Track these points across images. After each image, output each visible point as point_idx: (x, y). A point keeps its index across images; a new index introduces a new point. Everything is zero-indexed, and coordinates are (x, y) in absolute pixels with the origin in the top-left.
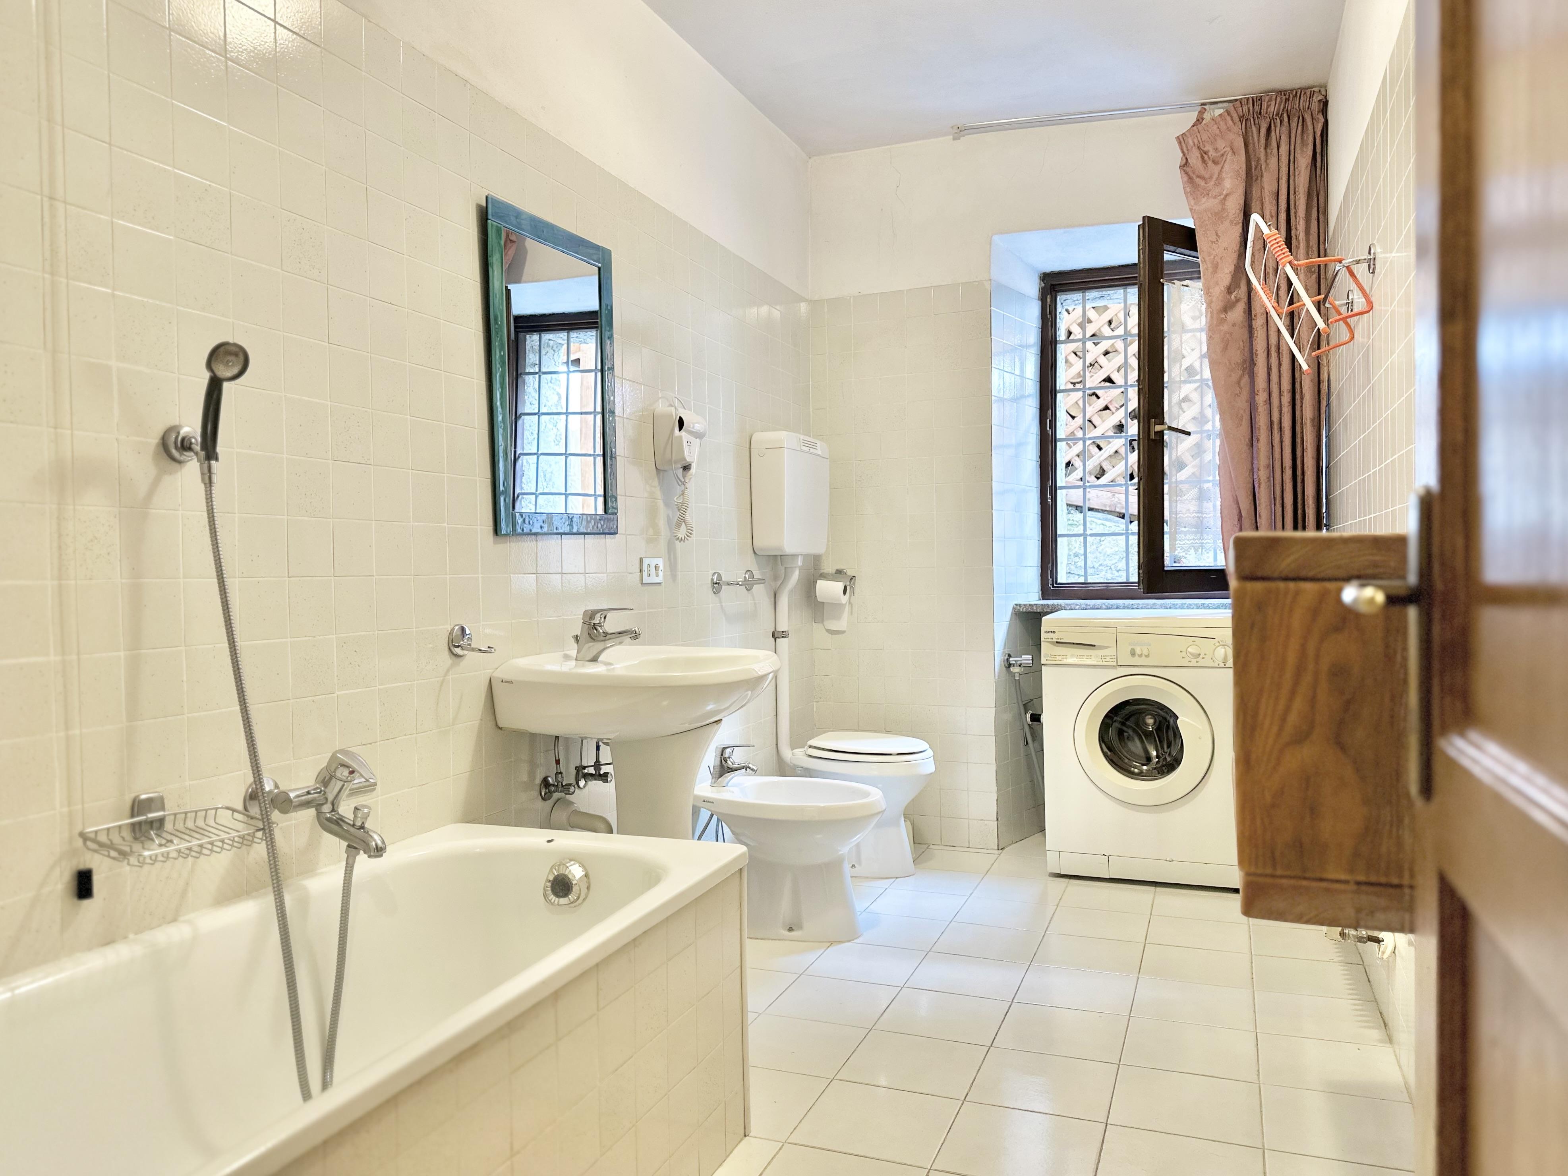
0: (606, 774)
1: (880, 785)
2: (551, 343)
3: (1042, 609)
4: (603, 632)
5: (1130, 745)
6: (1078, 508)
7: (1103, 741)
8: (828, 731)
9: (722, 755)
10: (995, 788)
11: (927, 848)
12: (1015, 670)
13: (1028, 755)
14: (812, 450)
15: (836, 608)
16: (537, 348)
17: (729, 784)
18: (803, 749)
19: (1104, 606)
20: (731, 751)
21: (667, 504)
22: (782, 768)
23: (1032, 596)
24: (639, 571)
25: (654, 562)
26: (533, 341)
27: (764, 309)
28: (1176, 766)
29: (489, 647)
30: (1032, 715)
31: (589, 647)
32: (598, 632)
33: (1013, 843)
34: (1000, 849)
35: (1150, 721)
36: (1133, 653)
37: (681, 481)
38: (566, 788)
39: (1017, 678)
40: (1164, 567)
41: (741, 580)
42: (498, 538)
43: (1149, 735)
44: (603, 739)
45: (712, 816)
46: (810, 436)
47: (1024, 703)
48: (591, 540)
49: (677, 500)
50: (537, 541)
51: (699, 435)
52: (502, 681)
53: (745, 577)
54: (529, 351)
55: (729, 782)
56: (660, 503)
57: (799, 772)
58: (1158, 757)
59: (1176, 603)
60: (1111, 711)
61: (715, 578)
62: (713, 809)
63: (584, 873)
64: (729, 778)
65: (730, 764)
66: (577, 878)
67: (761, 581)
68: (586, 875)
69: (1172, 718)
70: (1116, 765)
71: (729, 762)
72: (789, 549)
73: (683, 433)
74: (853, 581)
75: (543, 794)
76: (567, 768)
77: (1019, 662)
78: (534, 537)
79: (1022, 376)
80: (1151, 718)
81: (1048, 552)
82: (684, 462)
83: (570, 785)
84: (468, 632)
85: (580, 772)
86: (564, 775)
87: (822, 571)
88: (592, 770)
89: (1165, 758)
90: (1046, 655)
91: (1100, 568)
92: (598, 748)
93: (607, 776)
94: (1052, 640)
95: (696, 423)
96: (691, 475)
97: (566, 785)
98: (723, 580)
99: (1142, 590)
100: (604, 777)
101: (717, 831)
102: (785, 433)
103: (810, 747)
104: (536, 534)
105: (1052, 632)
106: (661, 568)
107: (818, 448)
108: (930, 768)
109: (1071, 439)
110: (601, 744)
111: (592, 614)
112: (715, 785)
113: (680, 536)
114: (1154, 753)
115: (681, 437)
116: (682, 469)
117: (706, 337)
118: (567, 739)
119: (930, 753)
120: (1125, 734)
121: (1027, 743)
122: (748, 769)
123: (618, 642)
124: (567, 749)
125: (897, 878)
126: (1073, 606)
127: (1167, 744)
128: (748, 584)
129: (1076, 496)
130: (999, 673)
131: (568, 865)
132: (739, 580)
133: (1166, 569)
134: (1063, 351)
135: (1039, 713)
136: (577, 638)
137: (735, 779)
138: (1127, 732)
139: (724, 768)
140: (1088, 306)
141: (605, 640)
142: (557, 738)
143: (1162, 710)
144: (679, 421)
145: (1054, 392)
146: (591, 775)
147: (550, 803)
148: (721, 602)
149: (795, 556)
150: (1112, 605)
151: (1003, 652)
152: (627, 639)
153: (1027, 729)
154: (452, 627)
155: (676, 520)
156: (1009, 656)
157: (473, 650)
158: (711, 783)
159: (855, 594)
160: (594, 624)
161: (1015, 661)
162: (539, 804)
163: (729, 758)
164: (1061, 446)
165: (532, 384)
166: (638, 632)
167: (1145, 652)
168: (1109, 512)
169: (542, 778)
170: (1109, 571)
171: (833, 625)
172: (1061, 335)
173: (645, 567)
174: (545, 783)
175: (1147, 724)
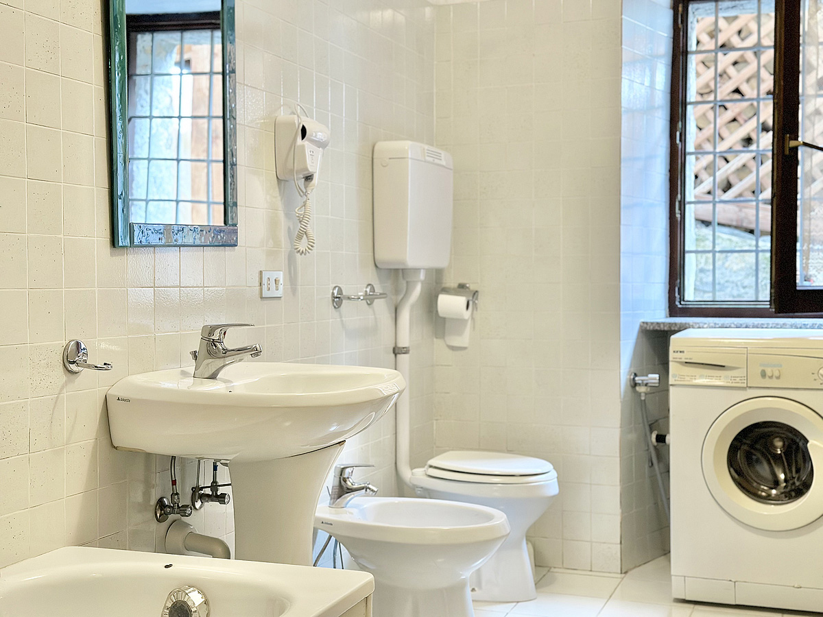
0: (223, 496)
1: (502, 507)
2: (164, 43)
3: (670, 327)
4: (223, 349)
5: (758, 468)
6: (706, 223)
7: (732, 466)
8: (448, 451)
9: (341, 475)
10: (618, 511)
11: (549, 571)
12: (641, 389)
13: (653, 478)
14: (436, 161)
15: (459, 323)
16: (149, 48)
17: (348, 506)
18: (423, 469)
19: (733, 326)
20: (350, 471)
21: (288, 215)
22: (401, 488)
23: (658, 315)
24: (258, 284)
25: (274, 275)
26: (144, 41)
27: (388, 14)
28: (804, 490)
29: (105, 364)
30: (657, 436)
31: (208, 364)
32: (218, 348)
33: (635, 567)
34: (623, 572)
35: (778, 444)
36: (763, 374)
37: (303, 192)
38: (183, 510)
39: (643, 398)
40: (796, 286)
41: (362, 294)
42: (117, 251)
43: (777, 458)
44: (220, 460)
45: (330, 537)
46: (432, 145)
47: (650, 423)
48: (210, 252)
49: (298, 211)
50: (155, 253)
51: (321, 145)
52: (119, 399)
53: (366, 291)
54: (141, 51)
55: (348, 503)
56: (281, 214)
57: (419, 492)
58: (786, 481)
59: (806, 323)
60: (739, 434)
61: (336, 292)
62: (330, 531)
63: (203, 600)
64: (348, 499)
65: (350, 484)
66: (196, 605)
67: (382, 295)
68: (206, 602)
69: (802, 441)
70: (744, 488)
71: (348, 482)
72: (411, 262)
73: (305, 142)
74: (476, 296)
75: (158, 515)
76: (183, 489)
77: (645, 382)
78: (152, 249)
79: (652, 86)
80: (780, 441)
81: (676, 269)
82: (306, 172)
83: (187, 506)
84: (83, 347)
85: (197, 494)
86: (180, 496)
87: (444, 286)
88: (208, 491)
89: (794, 483)
90: (674, 376)
91: (726, 284)
92: (215, 468)
93: (224, 498)
94: (680, 360)
95: (319, 132)
96: (314, 185)
97: (183, 506)
98: (344, 294)
99: (774, 310)
100: (221, 498)
101: (334, 554)
102: (409, 143)
103: (431, 466)
104: (154, 246)
105: (680, 352)
106: (281, 282)
107: (443, 158)
108: (554, 490)
109: (699, 151)
110: (218, 464)
111: (212, 329)
112: (333, 506)
113: (301, 248)
114: (782, 476)
115: (303, 147)
116: (303, 180)
117: (329, 42)
118: (183, 460)
119: (554, 474)
120: (754, 457)
121: (652, 464)
122: (368, 490)
123: (238, 359)
124: (183, 470)
125: (518, 602)
126: (701, 325)
127: (796, 468)
128: (370, 299)
129: (705, 211)
130: (625, 392)
131: (187, 592)
132: (360, 294)
133: (798, 288)
134: (693, 62)
135: (663, 433)
136: (195, 355)
137: (353, 499)
138: (755, 455)
139: (343, 490)
140: (721, 15)
141: (224, 357)
142: (173, 458)
143: (791, 432)
144: (302, 130)
145: (685, 104)
146: (208, 495)
147: (165, 525)
148: (341, 317)
149: (417, 270)
150: (741, 325)
151: (630, 371)
152: (247, 356)
153: (652, 450)
154: (67, 342)
155: (297, 232)
156: (636, 375)
157: (89, 366)
158: (330, 504)
159: (478, 309)
160: (213, 340)
161: (642, 380)
162: (154, 525)
163: (348, 478)
164: (690, 160)
165: (143, 86)
166: (259, 349)
167: (776, 374)
168: (736, 227)
169: (158, 498)
170: (735, 288)
171: (456, 341)
172: (692, 46)
173: (265, 281)
174: (160, 502)
175: (776, 448)
